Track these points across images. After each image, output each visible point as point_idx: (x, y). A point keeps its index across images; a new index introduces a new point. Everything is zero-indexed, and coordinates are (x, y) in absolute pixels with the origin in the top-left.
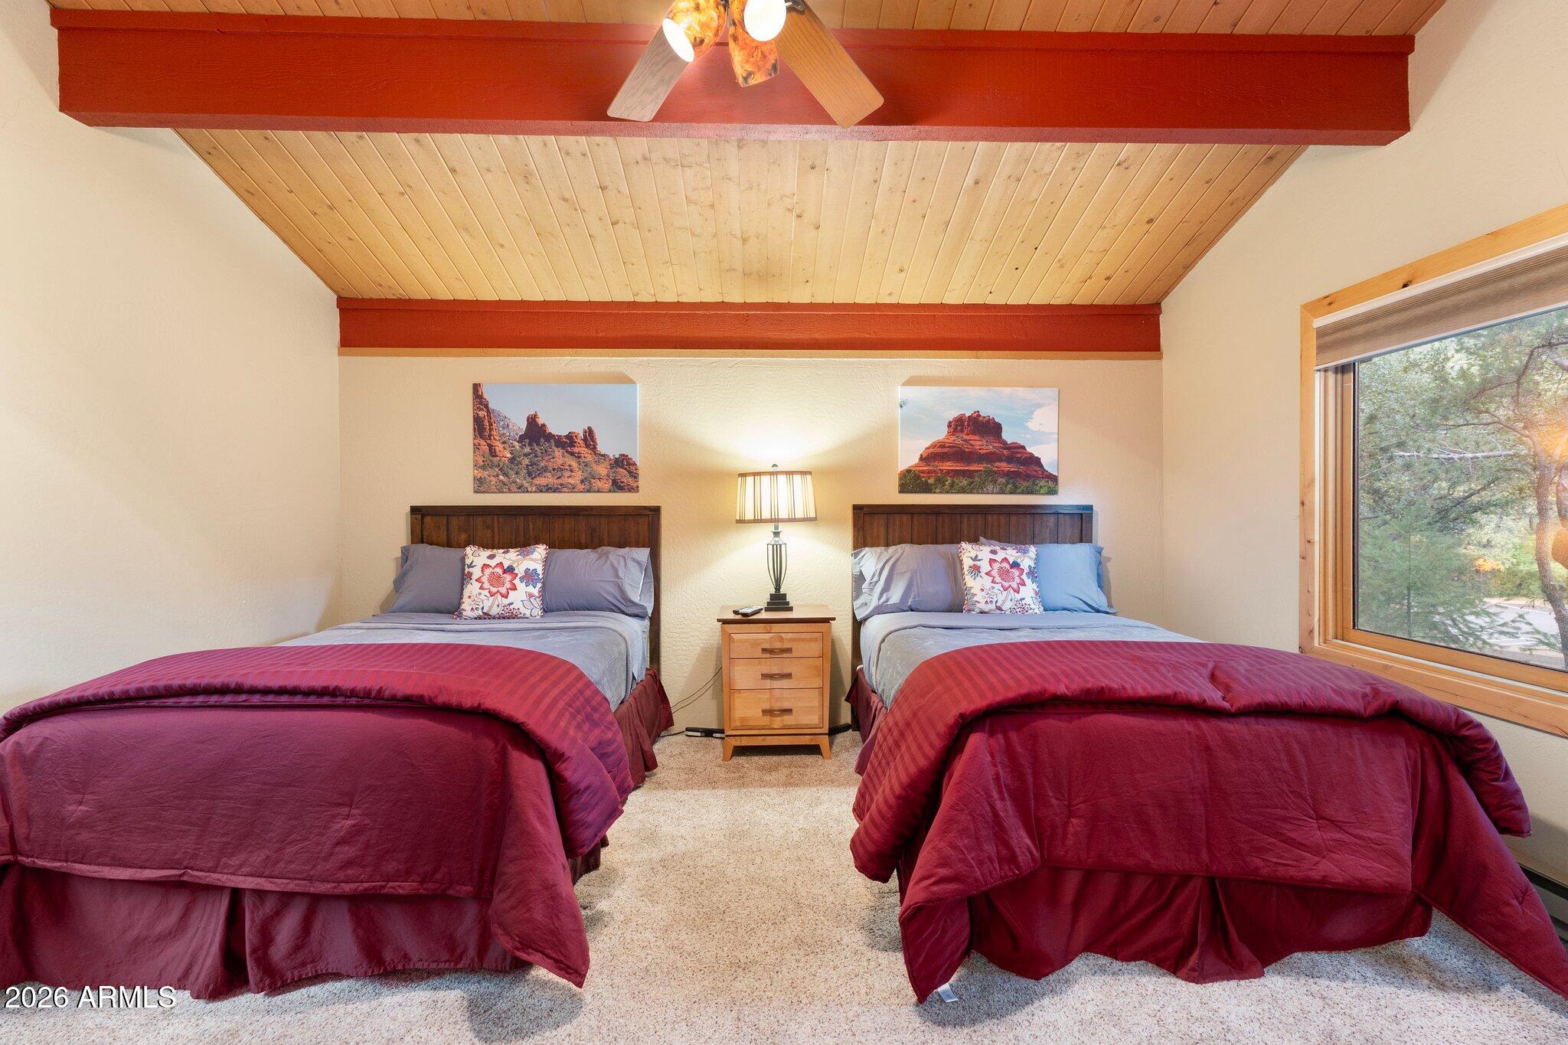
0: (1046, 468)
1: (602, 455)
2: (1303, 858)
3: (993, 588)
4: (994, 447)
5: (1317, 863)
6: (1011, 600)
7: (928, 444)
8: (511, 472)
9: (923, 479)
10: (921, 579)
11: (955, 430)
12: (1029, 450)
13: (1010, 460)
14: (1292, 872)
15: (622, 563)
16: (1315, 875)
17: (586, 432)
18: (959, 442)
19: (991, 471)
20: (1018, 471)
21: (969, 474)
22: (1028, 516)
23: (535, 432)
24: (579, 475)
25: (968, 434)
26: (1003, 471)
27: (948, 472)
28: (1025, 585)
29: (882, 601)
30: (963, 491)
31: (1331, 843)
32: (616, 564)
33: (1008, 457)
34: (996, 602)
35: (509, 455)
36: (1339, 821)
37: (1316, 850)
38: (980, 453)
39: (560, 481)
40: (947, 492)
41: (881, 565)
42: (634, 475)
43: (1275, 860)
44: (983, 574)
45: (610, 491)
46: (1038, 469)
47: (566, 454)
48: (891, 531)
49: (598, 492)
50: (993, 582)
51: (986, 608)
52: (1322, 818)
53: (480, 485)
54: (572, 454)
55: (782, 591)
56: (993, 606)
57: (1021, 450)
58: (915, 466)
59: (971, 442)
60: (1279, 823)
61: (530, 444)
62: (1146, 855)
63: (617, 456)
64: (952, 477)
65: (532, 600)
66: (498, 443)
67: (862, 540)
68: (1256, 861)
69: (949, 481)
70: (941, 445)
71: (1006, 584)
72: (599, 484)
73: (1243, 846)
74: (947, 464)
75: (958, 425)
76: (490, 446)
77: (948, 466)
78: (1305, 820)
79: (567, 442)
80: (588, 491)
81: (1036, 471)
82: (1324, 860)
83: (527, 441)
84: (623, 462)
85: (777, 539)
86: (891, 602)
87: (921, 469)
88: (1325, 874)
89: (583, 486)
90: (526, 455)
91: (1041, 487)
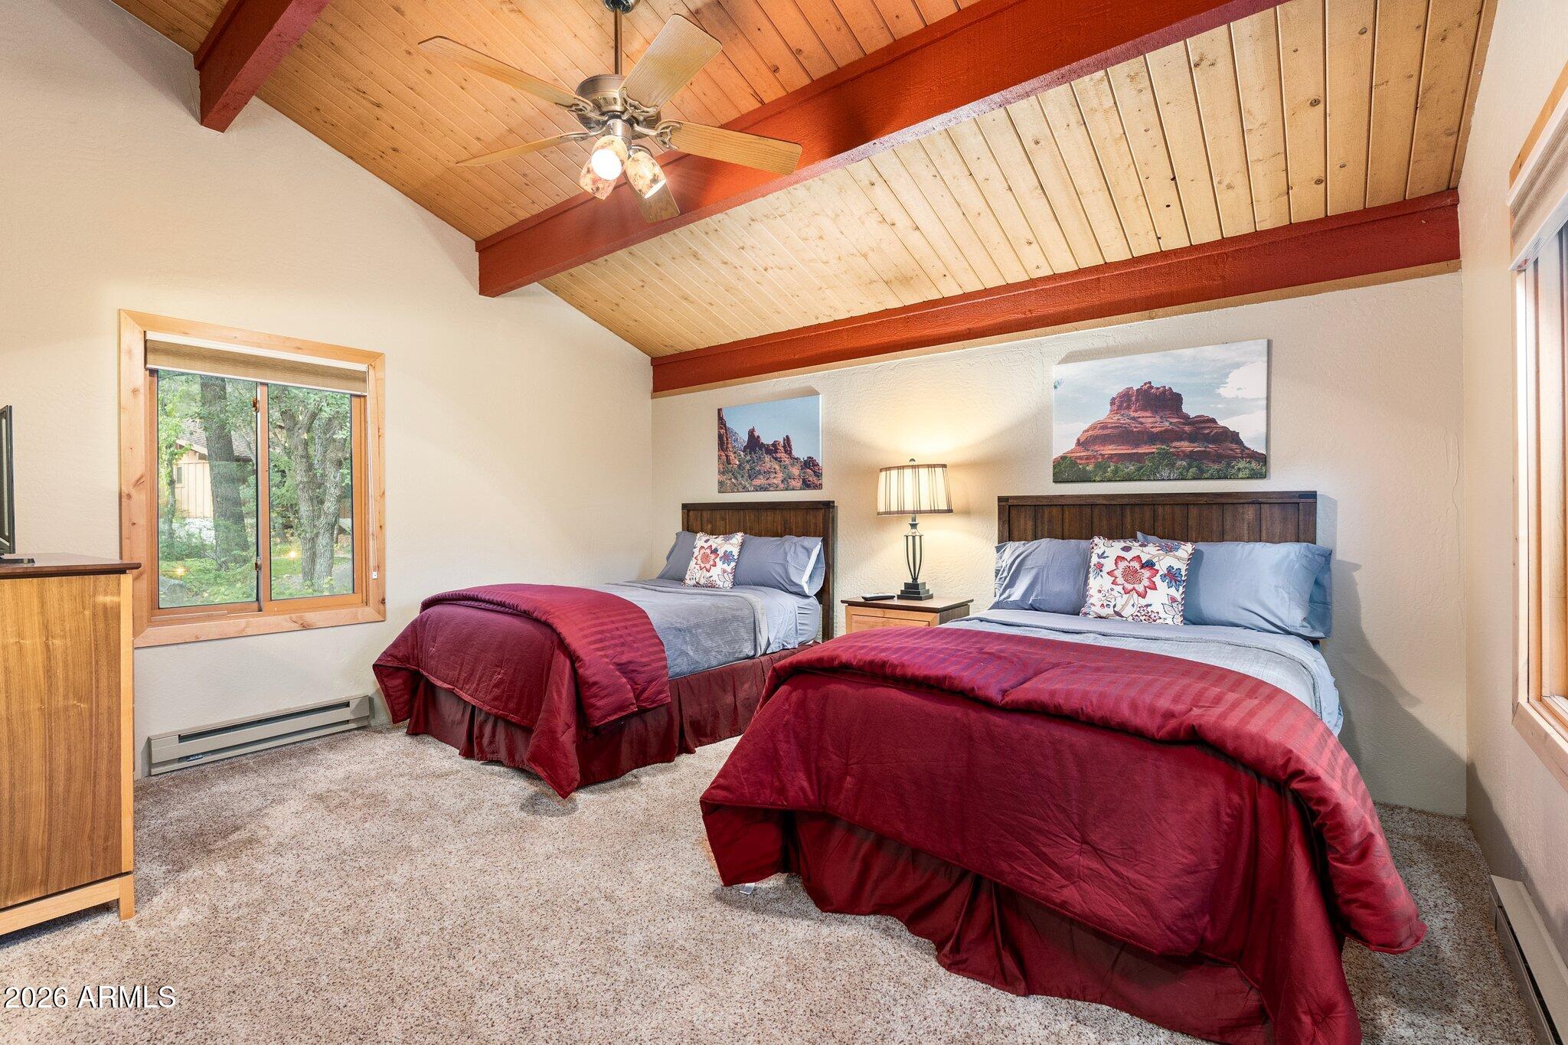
0: (1247, 444)
1: (796, 459)
2: (1050, 876)
3: (1112, 590)
4: (1171, 423)
5: (1062, 887)
6: (1133, 605)
7: (1086, 426)
8: (739, 476)
9: (1080, 466)
10: (1047, 576)
11: (1120, 408)
12: (1221, 423)
13: (1192, 438)
14: (1036, 888)
15: (793, 548)
16: (1057, 897)
17: (784, 440)
18: (1124, 421)
19: (1167, 453)
20: (1205, 451)
21: (1138, 458)
22: (1215, 506)
23: (754, 443)
24: (780, 476)
25: (1136, 411)
26: (1183, 452)
27: (1111, 456)
28: (1155, 589)
29: (1003, 597)
30: (1129, 478)
31: (1086, 871)
32: (787, 550)
33: (1190, 434)
34: (1114, 606)
35: (737, 463)
36: (1102, 851)
37: (1069, 874)
38: (1152, 432)
39: (768, 481)
40: (1110, 480)
41: (1013, 559)
42: (818, 475)
43: (1022, 870)
44: (1104, 574)
45: (801, 489)
46: (1234, 446)
47: (772, 459)
48: (1039, 524)
49: (793, 489)
50: (1114, 583)
51: (1104, 612)
52: (1086, 843)
53: (722, 488)
54: (776, 459)
55: (919, 581)
56: (1110, 611)
57: (1212, 425)
58: (1072, 452)
59: (1140, 420)
60: (1033, 833)
61: (750, 453)
62: (901, 827)
63: (806, 459)
64: (1115, 462)
65: (725, 574)
66: (731, 454)
67: (1008, 532)
68: (1004, 866)
69: (1112, 468)
70: (1104, 426)
71: (1129, 587)
72: (793, 483)
73: (990, 845)
74: (1110, 447)
75: (1123, 401)
76: (727, 456)
77: (1110, 450)
78: (1065, 839)
79: (772, 450)
80: (787, 489)
81: (1231, 450)
82: (1072, 886)
83: (748, 450)
84: (810, 464)
85: (914, 530)
86: (1011, 599)
87: (1078, 454)
88: (1066, 899)
89: (783, 486)
90: (747, 462)
91: (1239, 469)
